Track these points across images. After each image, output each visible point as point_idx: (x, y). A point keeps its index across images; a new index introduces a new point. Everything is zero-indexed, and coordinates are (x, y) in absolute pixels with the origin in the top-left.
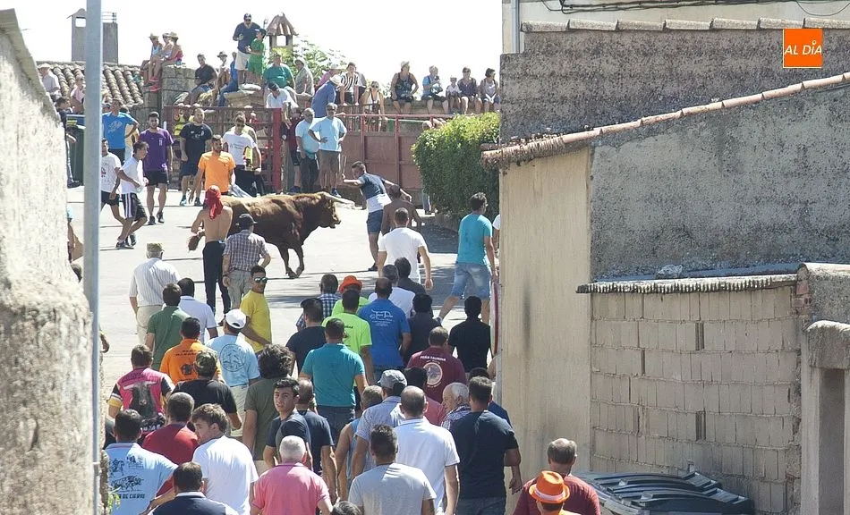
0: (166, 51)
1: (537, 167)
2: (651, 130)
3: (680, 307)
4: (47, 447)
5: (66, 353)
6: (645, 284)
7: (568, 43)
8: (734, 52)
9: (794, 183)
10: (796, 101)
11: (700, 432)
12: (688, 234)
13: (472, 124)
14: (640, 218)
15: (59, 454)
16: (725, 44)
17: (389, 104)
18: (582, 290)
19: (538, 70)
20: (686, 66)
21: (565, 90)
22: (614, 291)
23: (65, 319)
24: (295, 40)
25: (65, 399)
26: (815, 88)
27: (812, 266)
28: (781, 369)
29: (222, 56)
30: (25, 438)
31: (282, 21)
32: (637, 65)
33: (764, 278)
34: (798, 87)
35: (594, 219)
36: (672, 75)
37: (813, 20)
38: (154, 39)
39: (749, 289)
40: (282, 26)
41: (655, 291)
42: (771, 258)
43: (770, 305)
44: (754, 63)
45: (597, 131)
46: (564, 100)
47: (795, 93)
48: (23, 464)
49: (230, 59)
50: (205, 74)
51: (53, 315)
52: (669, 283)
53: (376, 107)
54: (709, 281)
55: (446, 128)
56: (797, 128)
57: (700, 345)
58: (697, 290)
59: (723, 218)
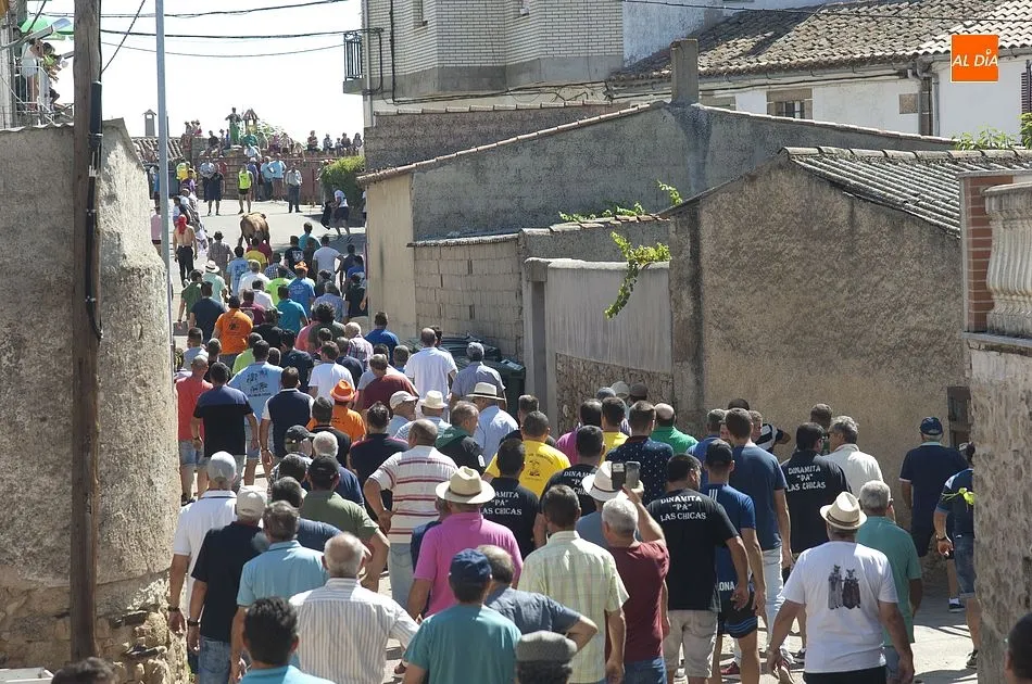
0: (193, 129)
1: (384, 184)
2: (442, 164)
3: (459, 253)
4: (147, 338)
5: (155, 290)
6: (441, 242)
7: (398, 120)
8: (482, 122)
9: (515, 187)
10: (514, 147)
11: (472, 316)
12: (462, 215)
13: (349, 162)
14: (438, 208)
15: (154, 341)
16: (477, 118)
17: (306, 152)
18: (409, 245)
19: (383, 135)
20: (458, 130)
21: (397, 144)
22: (425, 245)
23: (154, 273)
24: (258, 122)
25: (155, 314)
26: (523, 139)
27: (526, 230)
28: (512, 282)
29: (222, 131)
30: (136, 334)
31: (251, 112)
32: (433, 131)
33: (501, 236)
34: (515, 139)
35: (414, 209)
36: (452, 135)
37: (522, 105)
38: (187, 123)
39: (495, 242)
40: (251, 115)
41: (447, 245)
42: (505, 227)
43: (504, 250)
44: (492, 127)
45: (414, 165)
46: (396, 150)
47: (514, 142)
48: (136, 347)
49: (225, 133)
50: (213, 140)
51: (148, 271)
52: (453, 241)
53: (300, 155)
54: (474, 239)
55: (337, 164)
56: (516, 159)
57: (470, 271)
58: (468, 244)
59: (479, 206)
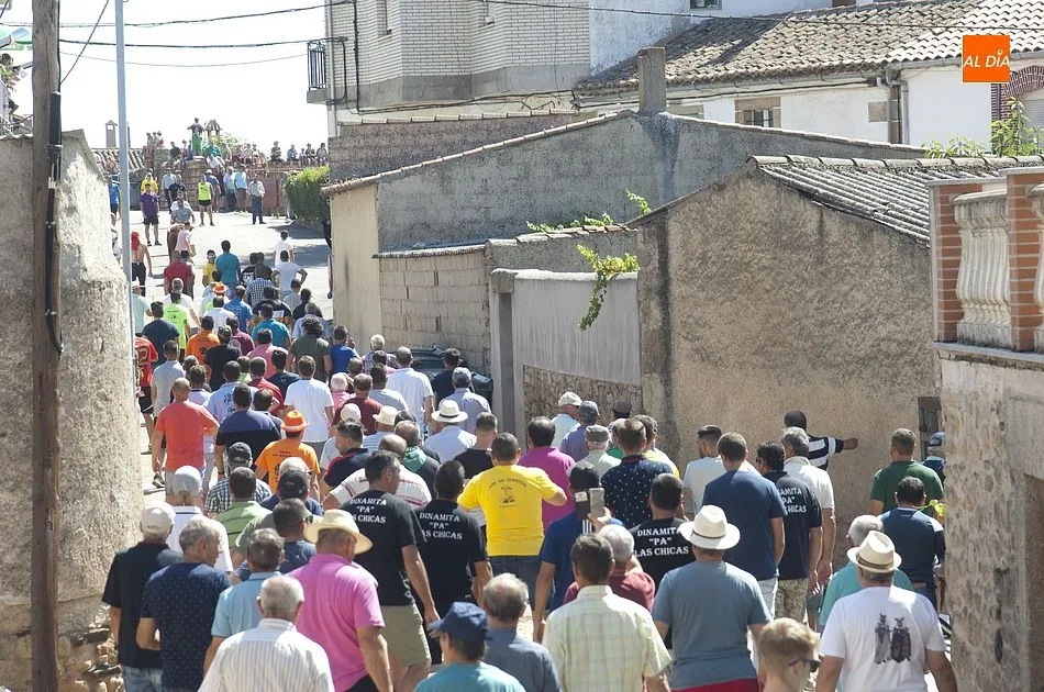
0: (154, 141)
1: (349, 195)
2: (407, 174)
3: (426, 264)
4: (108, 351)
5: (116, 303)
6: (407, 253)
7: (362, 130)
8: (447, 131)
9: (481, 198)
10: (480, 157)
11: (438, 328)
12: (428, 226)
13: (313, 173)
14: (403, 219)
15: (115, 355)
16: (443, 128)
17: (270, 164)
18: (375, 257)
19: (347, 145)
20: (424, 141)
21: (362, 154)
22: (391, 256)
23: (115, 286)
24: (221, 133)
25: (117, 327)
26: (490, 149)
27: (492, 241)
28: (479, 294)
29: (184, 142)
30: (97, 348)
31: (214, 123)
32: (398, 140)
33: (468, 247)
34: (481, 149)
35: (380, 220)
36: (416, 145)
37: (488, 114)
38: (148, 134)
39: (461, 253)
40: (214, 126)
41: (412, 256)
42: (472, 237)
43: (471, 261)
44: (459, 137)
45: (379, 175)
46: (361, 160)
47: (480, 152)
48: (97, 361)
49: (188, 144)
50: (175, 152)
51: (109, 284)
52: (419, 252)
53: (264, 166)
54: (439, 250)
55: (301, 174)
56: (483, 169)
57: (436, 282)
58: (434, 255)
59: (446, 217)
